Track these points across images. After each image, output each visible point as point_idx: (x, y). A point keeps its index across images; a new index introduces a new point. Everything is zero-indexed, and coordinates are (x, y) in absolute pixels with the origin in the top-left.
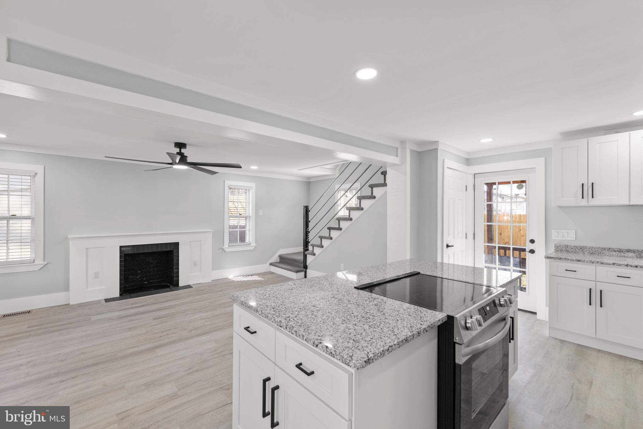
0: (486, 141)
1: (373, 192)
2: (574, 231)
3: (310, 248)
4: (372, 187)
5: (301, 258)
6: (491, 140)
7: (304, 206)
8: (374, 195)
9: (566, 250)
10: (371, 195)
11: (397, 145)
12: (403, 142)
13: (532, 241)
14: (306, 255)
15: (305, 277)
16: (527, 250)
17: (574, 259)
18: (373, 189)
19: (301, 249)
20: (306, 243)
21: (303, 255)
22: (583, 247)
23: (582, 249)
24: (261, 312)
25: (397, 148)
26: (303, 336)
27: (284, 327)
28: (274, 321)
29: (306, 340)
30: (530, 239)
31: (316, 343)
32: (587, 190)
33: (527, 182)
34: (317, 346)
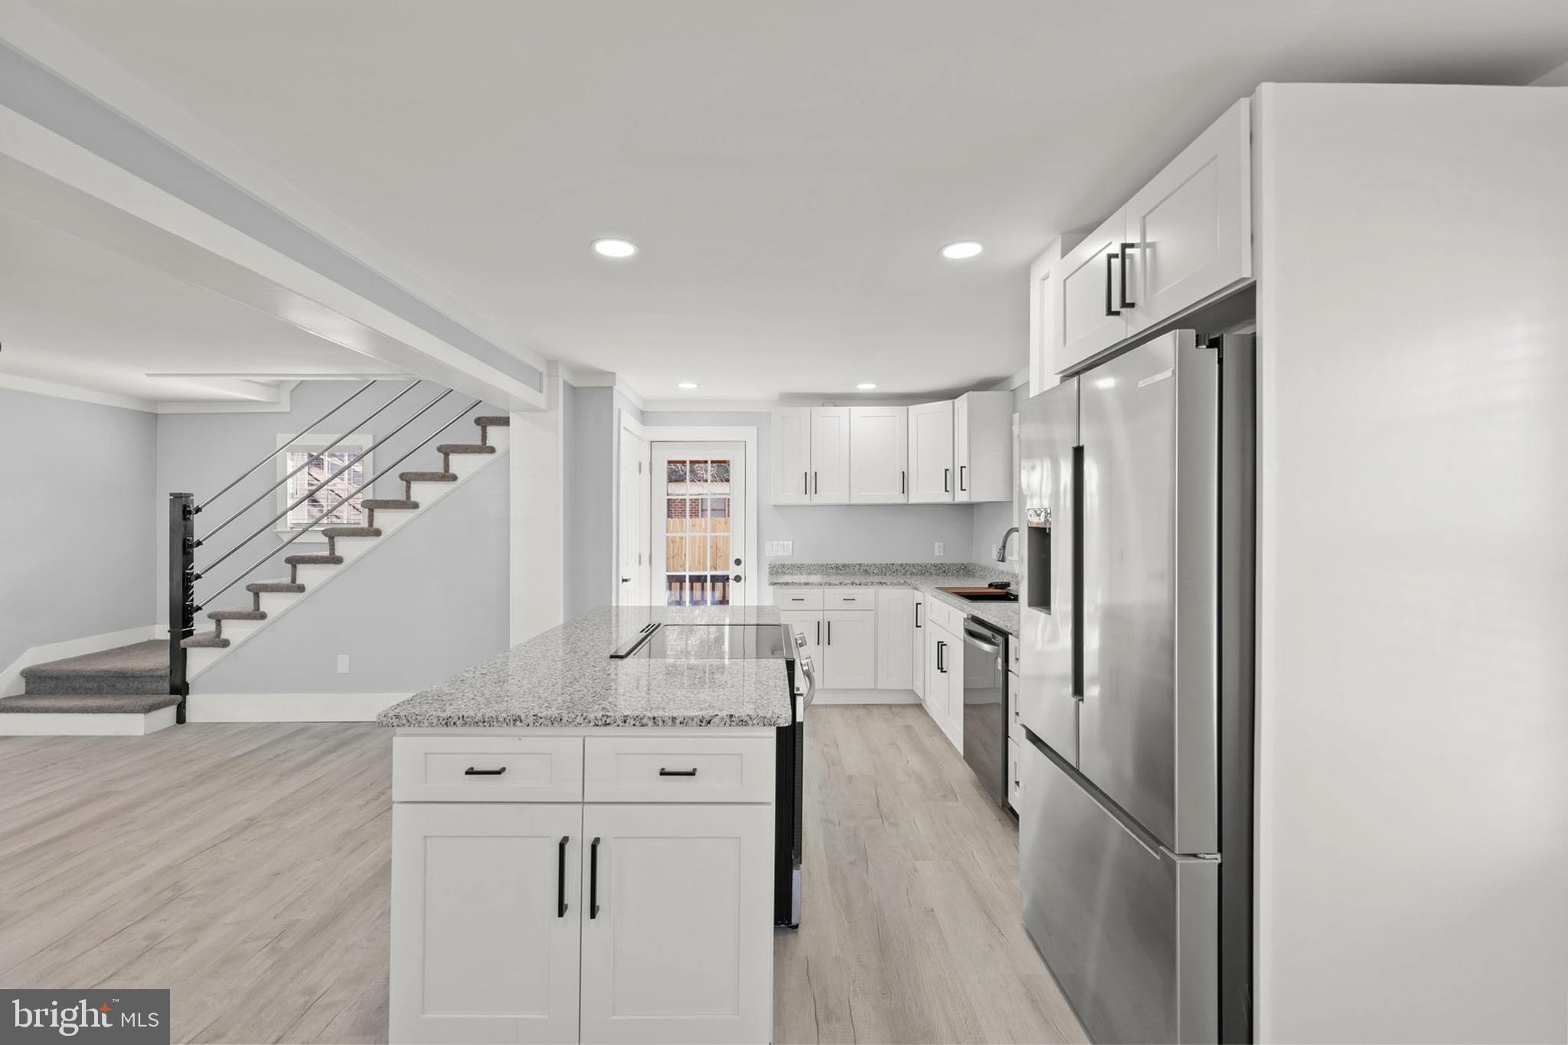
0: (688, 386)
1: (450, 463)
2: (791, 543)
3: (202, 625)
4: (446, 451)
5: (162, 661)
6: (694, 386)
7: (171, 494)
8: (451, 471)
9: (782, 572)
10: (442, 471)
13: (738, 562)
14: (185, 650)
15: (181, 718)
16: (730, 578)
18: (450, 456)
19: (162, 631)
20: (183, 615)
21: (168, 651)
22: (801, 565)
24: (535, 718)
25: (541, 373)
26: (674, 719)
27: (619, 722)
28: (586, 721)
29: (681, 723)
30: (734, 559)
31: (707, 718)
32: (811, 482)
33: (731, 463)
34: (709, 722)
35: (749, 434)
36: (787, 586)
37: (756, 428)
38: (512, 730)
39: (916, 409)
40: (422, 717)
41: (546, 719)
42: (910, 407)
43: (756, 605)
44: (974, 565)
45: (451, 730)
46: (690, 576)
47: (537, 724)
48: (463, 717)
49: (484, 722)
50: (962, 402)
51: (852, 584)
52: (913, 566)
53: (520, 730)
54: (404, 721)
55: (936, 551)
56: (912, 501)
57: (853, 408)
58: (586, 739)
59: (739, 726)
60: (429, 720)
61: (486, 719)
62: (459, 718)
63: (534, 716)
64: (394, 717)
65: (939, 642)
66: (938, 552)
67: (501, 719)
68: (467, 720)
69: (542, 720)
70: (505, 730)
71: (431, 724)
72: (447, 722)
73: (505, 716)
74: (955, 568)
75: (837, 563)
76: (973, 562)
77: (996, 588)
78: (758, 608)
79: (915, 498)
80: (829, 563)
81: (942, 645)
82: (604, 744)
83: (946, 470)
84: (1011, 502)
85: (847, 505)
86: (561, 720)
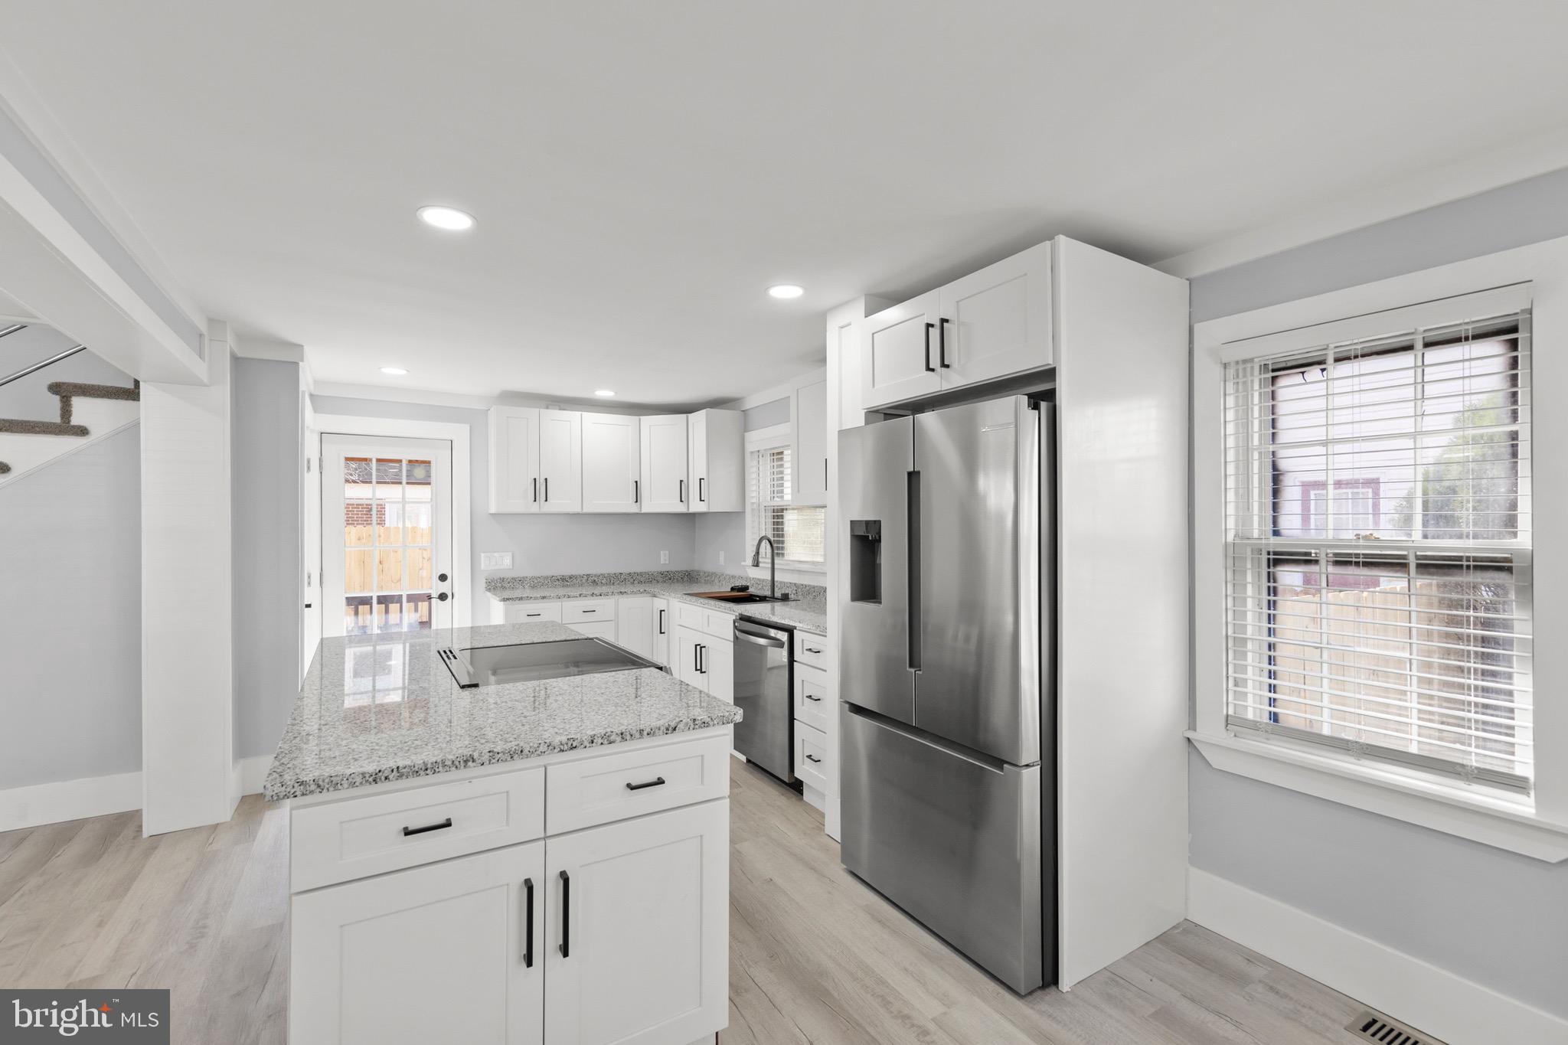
0: (394, 372)
2: (510, 554)
6: (404, 372)
9: (502, 586)
11: (203, 327)
12: (215, 322)
13: (443, 578)
16: (435, 594)
17: (539, 596)
22: (523, 578)
23: (521, 581)
24: (491, 754)
25: (201, 335)
26: (641, 731)
27: (586, 743)
28: (550, 748)
29: (648, 734)
30: (439, 575)
31: (673, 724)
32: (540, 489)
33: (433, 465)
34: (675, 729)
35: (459, 433)
36: (521, 602)
37: (467, 427)
38: (463, 773)
39: (648, 420)
40: (338, 778)
41: (504, 753)
42: (643, 418)
43: (470, 626)
44: (698, 572)
45: (382, 786)
46: (378, 597)
47: (493, 761)
48: (398, 768)
49: (427, 770)
50: (699, 418)
51: (593, 594)
52: (641, 574)
53: (473, 770)
54: (313, 787)
55: (662, 559)
56: (644, 510)
57: (585, 414)
58: (549, 768)
59: (702, 728)
60: (350, 780)
61: (429, 766)
62: (392, 771)
63: (490, 752)
64: (296, 785)
65: (696, 646)
66: (664, 560)
67: (448, 763)
68: (404, 770)
69: (499, 756)
70: (454, 774)
71: (353, 785)
72: (376, 778)
73: (453, 758)
74: (680, 575)
75: (564, 574)
76: (696, 568)
77: (738, 592)
78: (472, 627)
79: (647, 508)
80: (555, 575)
81: (701, 648)
82: (564, 769)
83: (681, 481)
84: (743, 513)
85: (578, 514)
86: (522, 751)
